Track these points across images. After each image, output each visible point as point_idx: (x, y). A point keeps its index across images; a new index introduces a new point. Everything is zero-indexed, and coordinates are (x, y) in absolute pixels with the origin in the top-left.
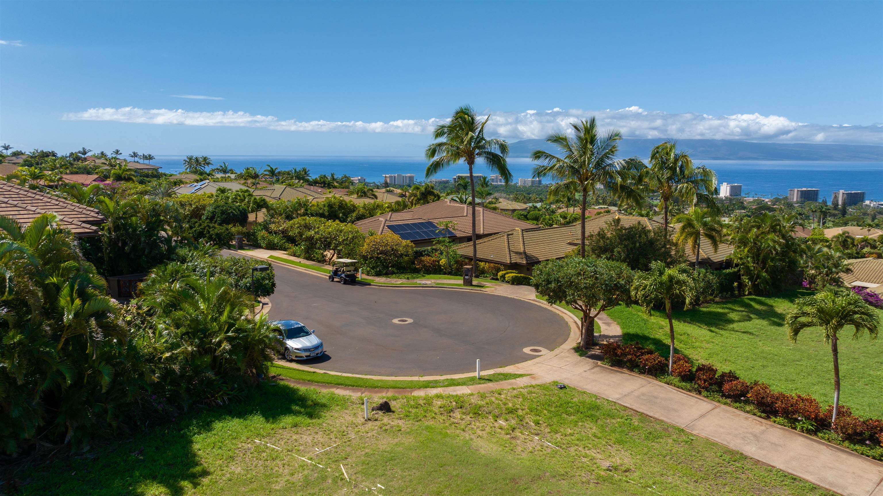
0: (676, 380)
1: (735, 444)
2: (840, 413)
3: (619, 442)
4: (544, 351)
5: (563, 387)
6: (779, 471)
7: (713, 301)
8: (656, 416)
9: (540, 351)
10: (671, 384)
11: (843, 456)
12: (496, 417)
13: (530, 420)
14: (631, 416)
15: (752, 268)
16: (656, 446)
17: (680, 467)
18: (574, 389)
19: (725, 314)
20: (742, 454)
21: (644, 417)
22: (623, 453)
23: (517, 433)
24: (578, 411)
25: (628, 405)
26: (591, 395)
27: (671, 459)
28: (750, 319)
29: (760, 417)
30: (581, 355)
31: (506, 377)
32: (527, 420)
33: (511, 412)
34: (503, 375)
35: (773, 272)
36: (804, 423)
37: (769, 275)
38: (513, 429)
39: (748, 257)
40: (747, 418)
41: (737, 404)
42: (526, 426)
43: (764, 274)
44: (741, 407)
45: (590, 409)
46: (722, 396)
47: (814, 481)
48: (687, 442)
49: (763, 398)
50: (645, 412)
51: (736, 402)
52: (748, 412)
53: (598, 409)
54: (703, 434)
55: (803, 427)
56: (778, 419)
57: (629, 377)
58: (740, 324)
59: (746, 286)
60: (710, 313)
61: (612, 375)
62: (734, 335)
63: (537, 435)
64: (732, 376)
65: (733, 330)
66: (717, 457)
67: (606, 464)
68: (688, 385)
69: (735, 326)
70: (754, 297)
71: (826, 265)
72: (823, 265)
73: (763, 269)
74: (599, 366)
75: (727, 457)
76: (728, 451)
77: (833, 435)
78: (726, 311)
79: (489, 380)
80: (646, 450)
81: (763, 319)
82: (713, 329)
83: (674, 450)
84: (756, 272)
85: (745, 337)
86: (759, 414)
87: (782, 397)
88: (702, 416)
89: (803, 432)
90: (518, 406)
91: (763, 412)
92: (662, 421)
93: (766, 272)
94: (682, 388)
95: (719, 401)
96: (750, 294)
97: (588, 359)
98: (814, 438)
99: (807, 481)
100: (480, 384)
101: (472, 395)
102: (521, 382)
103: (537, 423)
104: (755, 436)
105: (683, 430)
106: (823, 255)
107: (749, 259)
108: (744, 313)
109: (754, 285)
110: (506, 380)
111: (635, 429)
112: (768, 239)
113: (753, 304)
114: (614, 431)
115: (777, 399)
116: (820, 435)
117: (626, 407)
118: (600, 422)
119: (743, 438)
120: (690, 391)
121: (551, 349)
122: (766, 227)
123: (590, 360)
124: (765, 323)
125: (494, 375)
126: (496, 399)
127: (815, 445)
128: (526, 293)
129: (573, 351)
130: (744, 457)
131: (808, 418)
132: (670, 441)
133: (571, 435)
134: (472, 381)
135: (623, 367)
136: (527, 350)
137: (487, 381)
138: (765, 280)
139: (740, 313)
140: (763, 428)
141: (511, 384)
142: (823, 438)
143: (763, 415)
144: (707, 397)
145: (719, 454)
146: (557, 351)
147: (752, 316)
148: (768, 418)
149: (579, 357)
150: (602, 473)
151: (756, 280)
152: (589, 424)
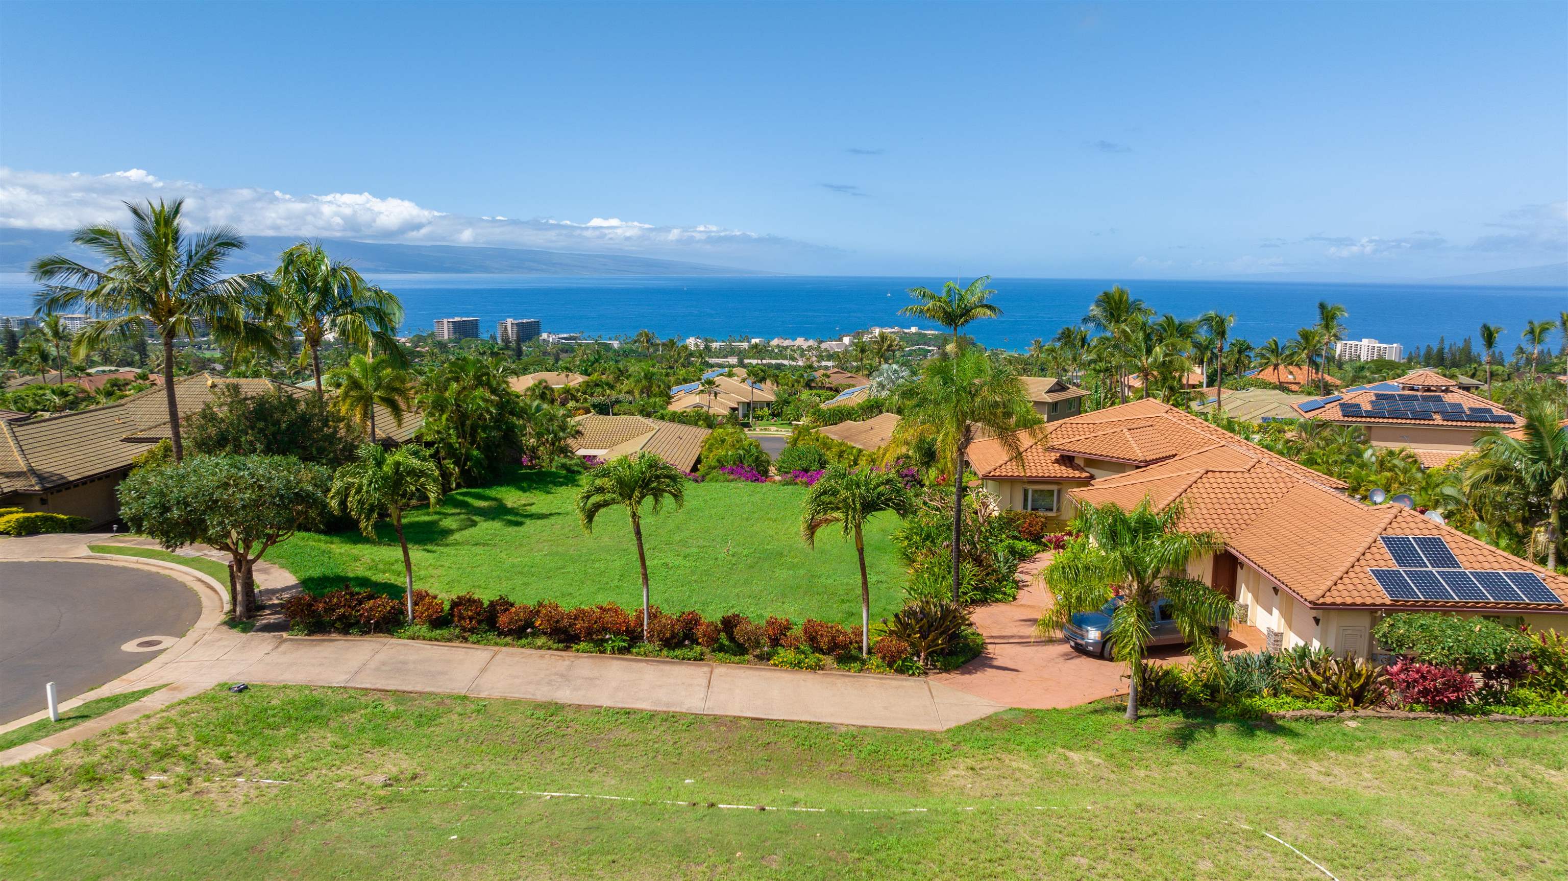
0: (424, 630)
1: (543, 694)
2: (653, 616)
3: (381, 743)
4: (167, 641)
5: (242, 689)
6: (608, 709)
7: (408, 505)
8: (419, 688)
9: (159, 643)
10: (418, 638)
11: (667, 668)
12: (140, 775)
13: (211, 756)
14: (379, 699)
15: (457, 445)
16: (438, 730)
17: (483, 747)
18: (264, 686)
19: (434, 523)
20: (556, 704)
21: (400, 696)
22: (392, 755)
23: (200, 783)
24: (290, 718)
25: (368, 686)
26: (300, 688)
27: (466, 741)
28: (474, 524)
29: (557, 649)
30: (245, 630)
31: (116, 702)
32: (206, 759)
33: (163, 755)
34: (109, 699)
35: (488, 447)
36: (613, 641)
37: (482, 452)
38: (189, 781)
39: (449, 428)
40: (542, 657)
41: (524, 641)
42: (209, 770)
43: (475, 453)
44: (529, 644)
45: (308, 709)
46: (499, 635)
47: (649, 708)
48: (479, 711)
49: (557, 622)
50: (400, 688)
51: (520, 638)
52: (540, 648)
53: (323, 705)
54: (496, 694)
55: (613, 648)
56: (582, 645)
57: (347, 644)
58: (464, 532)
59: (452, 474)
60: (412, 525)
61: (318, 648)
62: (464, 551)
63: (238, 775)
64: (506, 604)
65: (457, 543)
66: (527, 717)
67: (379, 779)
68: (445, 632)
69: (457, 536)
70: (465, 490)
71: (551, 428)
72: (548, 430)
73: (472, 444)
74: (286, 640)
75: (541, 714)
76: (539, 706)
77: (650, 647)
78: (436, 517)
79: (82, 716)
80: (425, 741)
81: (493, 519)
82: (429, 547)
83: (467, 728)
84: (463, 451)
85: (479, 550)
86: (555, 646)
87: (580, 615)
88: (483, 670)
89: (614, 653)
90: (175, 742)
91: (559, 642)
92: (431, 694)
93: (478, 448)
94: (436, 640)
95: (497, 644)
96: (459, 486)
97: (260, 634)
98: (629, 656)
99: (642, 711)
100: (64, 729)
101: (57, 753)
102: (153, 702)
103: (227, 758)
104: (562, 676)
105: (465, 697)
106: (545, 415)
107: (451, 431)
108: (462, 516)
109: (463, 472)
110: (118, 707)
111: (396, 717)
112: (475, 397)
113: (470, 500)
114: (362, 730)
115: (576, 618)
116: (634, 650)
117: (366, 689)
118: (332, 724)
119: (549, 683)
120: (450, 640)
121: (181, 634)
122: (468, 380)
123: (266, 634)
124: (497, 525)
125: (87, 705)
126: (122, 743)
127: (634, 665)
128: (64, 547)
129: (225, 628)
130: (559, 707)
131: (617, 634)
132: (455, 717)
133: (296, 757)
134: (43, 729)
135: (329, 632)
136: (130, 647)
137: (79, 721)
138: (478, 463)
139: (457, 517)
140: (567, 663)
141: (136, 711)
142: (638, 654)
143: (561, 645)
144: (478, 642)
145: (529, 713)
146: (192, 635)
147: (474, 518)
148: (567, 648)
149: (243, 635)
150: (382, 793)
151: (465, 464)
152: (316, 733)
